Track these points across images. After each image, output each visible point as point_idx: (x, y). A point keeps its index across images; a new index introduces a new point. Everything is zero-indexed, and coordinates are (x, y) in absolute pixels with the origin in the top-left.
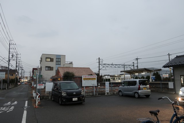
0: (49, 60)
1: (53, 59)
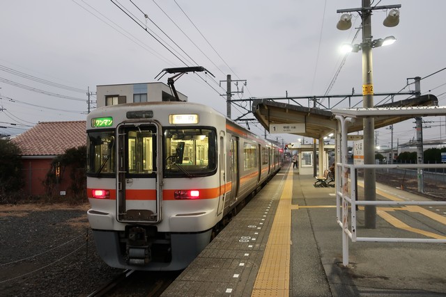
0: (116, 101)
1: (124, 98)
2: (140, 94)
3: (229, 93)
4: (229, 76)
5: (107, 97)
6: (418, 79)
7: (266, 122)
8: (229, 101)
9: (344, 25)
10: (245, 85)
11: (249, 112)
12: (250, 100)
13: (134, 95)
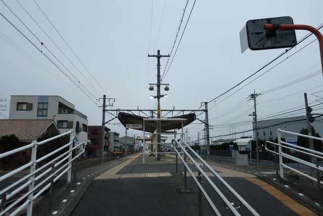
0: (25, 107)
1: (32, 105)
2: (43, 103)
3: (104, 106)
4: (105, 96)
5: (18, 104)
6: (206, 103)
7: (125, 123)
8: (104, 111)
9: (151, 89)
10: (114, 101)
11: (116, 117)
12: (117, 110)
13: (39, 103)
